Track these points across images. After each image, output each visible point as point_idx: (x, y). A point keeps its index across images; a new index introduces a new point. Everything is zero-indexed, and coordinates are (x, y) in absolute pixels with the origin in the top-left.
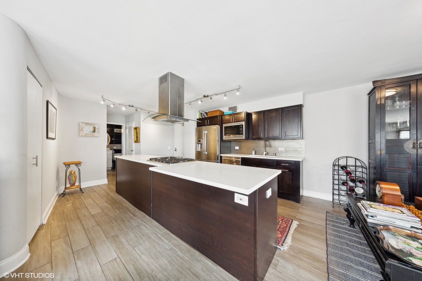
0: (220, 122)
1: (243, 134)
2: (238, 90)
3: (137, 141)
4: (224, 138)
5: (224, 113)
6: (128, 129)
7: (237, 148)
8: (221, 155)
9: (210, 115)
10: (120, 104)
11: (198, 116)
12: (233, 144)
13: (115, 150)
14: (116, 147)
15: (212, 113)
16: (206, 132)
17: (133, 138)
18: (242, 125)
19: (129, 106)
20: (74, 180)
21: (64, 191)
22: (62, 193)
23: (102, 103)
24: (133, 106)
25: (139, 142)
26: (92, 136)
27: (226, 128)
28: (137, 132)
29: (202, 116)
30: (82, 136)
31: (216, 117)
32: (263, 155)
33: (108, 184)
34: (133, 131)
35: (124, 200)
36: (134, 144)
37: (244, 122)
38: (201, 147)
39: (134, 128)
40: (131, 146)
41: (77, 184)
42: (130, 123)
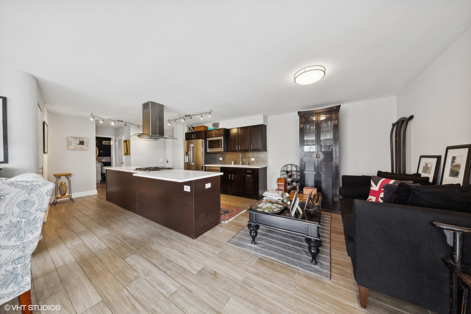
0: (205, 136)
1: (222, 147)
2: (210, 113)
3: (127, 153)
4: (208, 150)
5: (207, 129)
6: (117, 141)
7: (221, 159)
8: (205, 165)
9: (196, 130)
10: (109, 120)
11: (186, 131)
12: (218, 155)
13: (103, 163)
14: (105, 159)
15: (198, 128)
16: (192, 145)
17: (123, 151)
18: (221, 140)
19: (118, 121)
20: (64, 190)
21: (55, 201)
22: (52, 203)
23: (92, 119)
24: (122, 121)
25: (129, 155)
26: (81, 149)
27: (210, 141)
28: (127, 145)
29: (190, 130)
30: (71, 150)
31: (201, 132)
32: (239, 164)
33: (98, 195)
34: (123, 145)
35: (114, 205)
36: (124, 157)
37: (222, 137)
38: (189, 159)
39: (124, 141)
40: (121, 159)
41: (67, 194)
42: (120, 136)
